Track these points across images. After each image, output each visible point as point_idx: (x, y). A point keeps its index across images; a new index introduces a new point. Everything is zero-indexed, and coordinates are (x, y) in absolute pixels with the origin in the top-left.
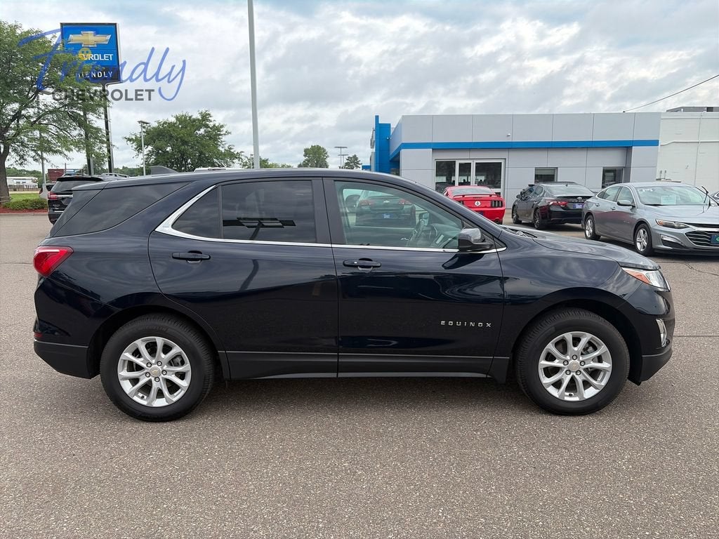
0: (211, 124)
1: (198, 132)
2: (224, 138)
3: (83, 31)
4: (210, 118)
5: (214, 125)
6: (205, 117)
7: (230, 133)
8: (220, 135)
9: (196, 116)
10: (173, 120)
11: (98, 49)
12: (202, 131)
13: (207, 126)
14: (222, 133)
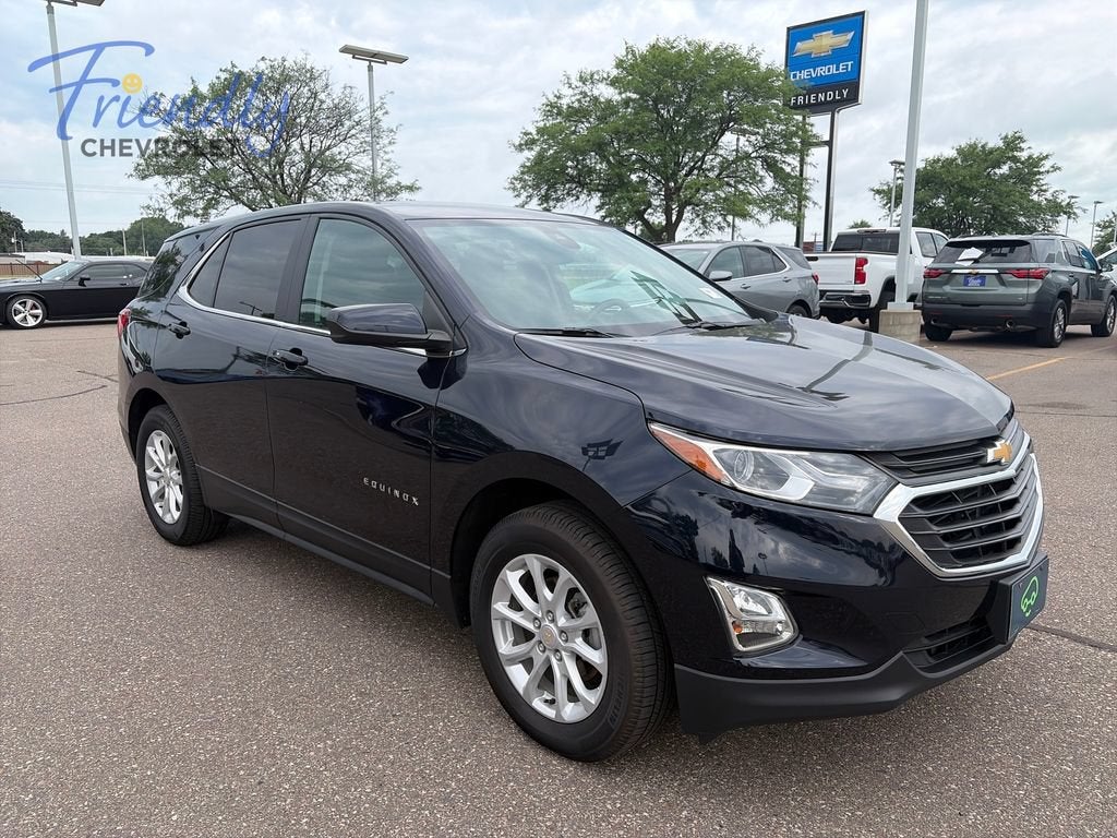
0: (1024, 155)
1: (997, 171)
2: (1046, 180)
3: (816, 33)
4: (1021, 145)
5: (1030, 157)
6: (1013, 143)
7: (1059, 169)
8: (1039, 173)
9: (994, 142)
10: (951, 153)
11: (837, 55)
12: (1005, 169)
13: (1015, 160)
14: (1042, 170)
